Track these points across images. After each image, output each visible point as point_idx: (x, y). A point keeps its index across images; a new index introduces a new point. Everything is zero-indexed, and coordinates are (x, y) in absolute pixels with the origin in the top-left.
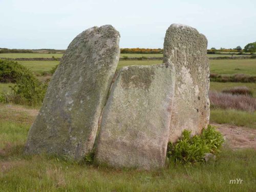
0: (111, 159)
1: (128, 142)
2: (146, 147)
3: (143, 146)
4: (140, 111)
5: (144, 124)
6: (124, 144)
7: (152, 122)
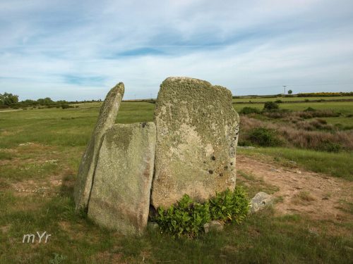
0: (97, 218)
1: (110, 203)
2: (124, 212)
3: (121, 210)
4: (120, 173)
5: (123, 186)
6: (107, 205)
7: (129, 185)
